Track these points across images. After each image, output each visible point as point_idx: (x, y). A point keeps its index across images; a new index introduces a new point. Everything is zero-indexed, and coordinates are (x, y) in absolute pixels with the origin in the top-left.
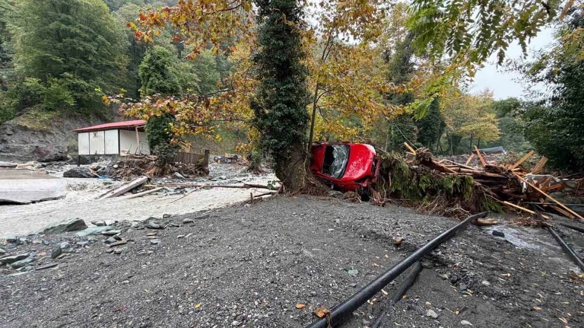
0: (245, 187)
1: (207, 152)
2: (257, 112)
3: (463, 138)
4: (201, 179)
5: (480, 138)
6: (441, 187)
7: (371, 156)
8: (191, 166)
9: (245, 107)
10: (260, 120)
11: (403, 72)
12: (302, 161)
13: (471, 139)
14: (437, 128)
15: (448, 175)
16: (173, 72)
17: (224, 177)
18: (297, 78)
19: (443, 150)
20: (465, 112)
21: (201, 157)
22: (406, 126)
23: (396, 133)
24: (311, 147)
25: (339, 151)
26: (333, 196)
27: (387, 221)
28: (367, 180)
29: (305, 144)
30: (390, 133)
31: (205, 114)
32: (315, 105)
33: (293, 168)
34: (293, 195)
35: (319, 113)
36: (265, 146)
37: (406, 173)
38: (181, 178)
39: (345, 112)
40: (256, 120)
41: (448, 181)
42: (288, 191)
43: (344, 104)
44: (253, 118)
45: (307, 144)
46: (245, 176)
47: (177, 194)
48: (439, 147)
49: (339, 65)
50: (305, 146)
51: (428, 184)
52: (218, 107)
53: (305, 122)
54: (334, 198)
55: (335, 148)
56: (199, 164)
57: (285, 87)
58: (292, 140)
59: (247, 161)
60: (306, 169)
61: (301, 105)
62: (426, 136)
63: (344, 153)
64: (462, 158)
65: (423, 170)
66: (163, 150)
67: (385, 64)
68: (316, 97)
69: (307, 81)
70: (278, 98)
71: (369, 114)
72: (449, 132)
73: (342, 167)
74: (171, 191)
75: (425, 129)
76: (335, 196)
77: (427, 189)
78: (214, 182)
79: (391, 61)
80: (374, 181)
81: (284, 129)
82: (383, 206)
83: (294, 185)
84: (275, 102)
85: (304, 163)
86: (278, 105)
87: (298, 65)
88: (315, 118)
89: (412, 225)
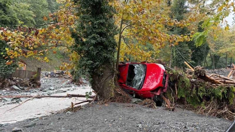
0: (68, 97)
1: (39, 69)
2: (77, 40)
3: (221, 57)
4: (34, 90)
5: (231, 57)
6: (213, 95)
7: (162, 72)
8: (26, 81)
9: (67, 36)
10: (79, 46)
11: (180, 13)
12: (111, 76)
13: (226, 58)
14: (205, 51)
15: (218, 85)
16: (14, 10)
17: (52, 88)
18: (107, 15)
19: (209, 65)
20: (221, 40)
21: (34, 73)
22: (184, 49)
23: (177, 54)
24: (118, 66)
25: (138, 69)
26: (135, 103)
27: (178, 125)
28: (159, 90)
29: (114, 64)
30: (172, 54)
31: (35, 42)
32: (120, 35)
33: (105, 82)
34: (105, 103)
35: (124, 41)
36: (83, 66)
37: (188, 84)
38: (18, 90)
39: (142, 40)
40: (76, 46)
41: (218, 91)
42: (101, 99)
43: (141, 34)
44: (74, 45)
45: (115, 64)
46: (69, 87)
47: (13, 103)
48: (206, 63)
49: (137, 6)
50: (114, 66)
51: (204, 92)
52: (45, 36)
53: (114, 48)
54: (136, 105)
55: (135, 67)
56: (33, 78)
57: (98, 22)
58: (104, 61)
59: (71, 75)
60: (115, 83)
61: (110, 35)
62: (197, 56)
63: (142, 70)
64: (221, 71)
65: (200, 83)
66: (3, 68)
67: (168, 7)
68: (121, 30)
69: (114, 18)
70: (93, 30)
71: (159, 42)
72: (212, 53)
73: (141, 80)
74: (8, 101)
75: (196, 51)
76: (137, 103)
77: (204, 96)
78: (44, 92)
79: (172, 5)
80: (165, 90)
81: (97, 53)
82: (173, 110)
83: (105, 95)
84: (90, 33)
85: (113, 78)
86: (93, 35)
87: (107, 6)
88: (121, 45)
89: (197, 128)
